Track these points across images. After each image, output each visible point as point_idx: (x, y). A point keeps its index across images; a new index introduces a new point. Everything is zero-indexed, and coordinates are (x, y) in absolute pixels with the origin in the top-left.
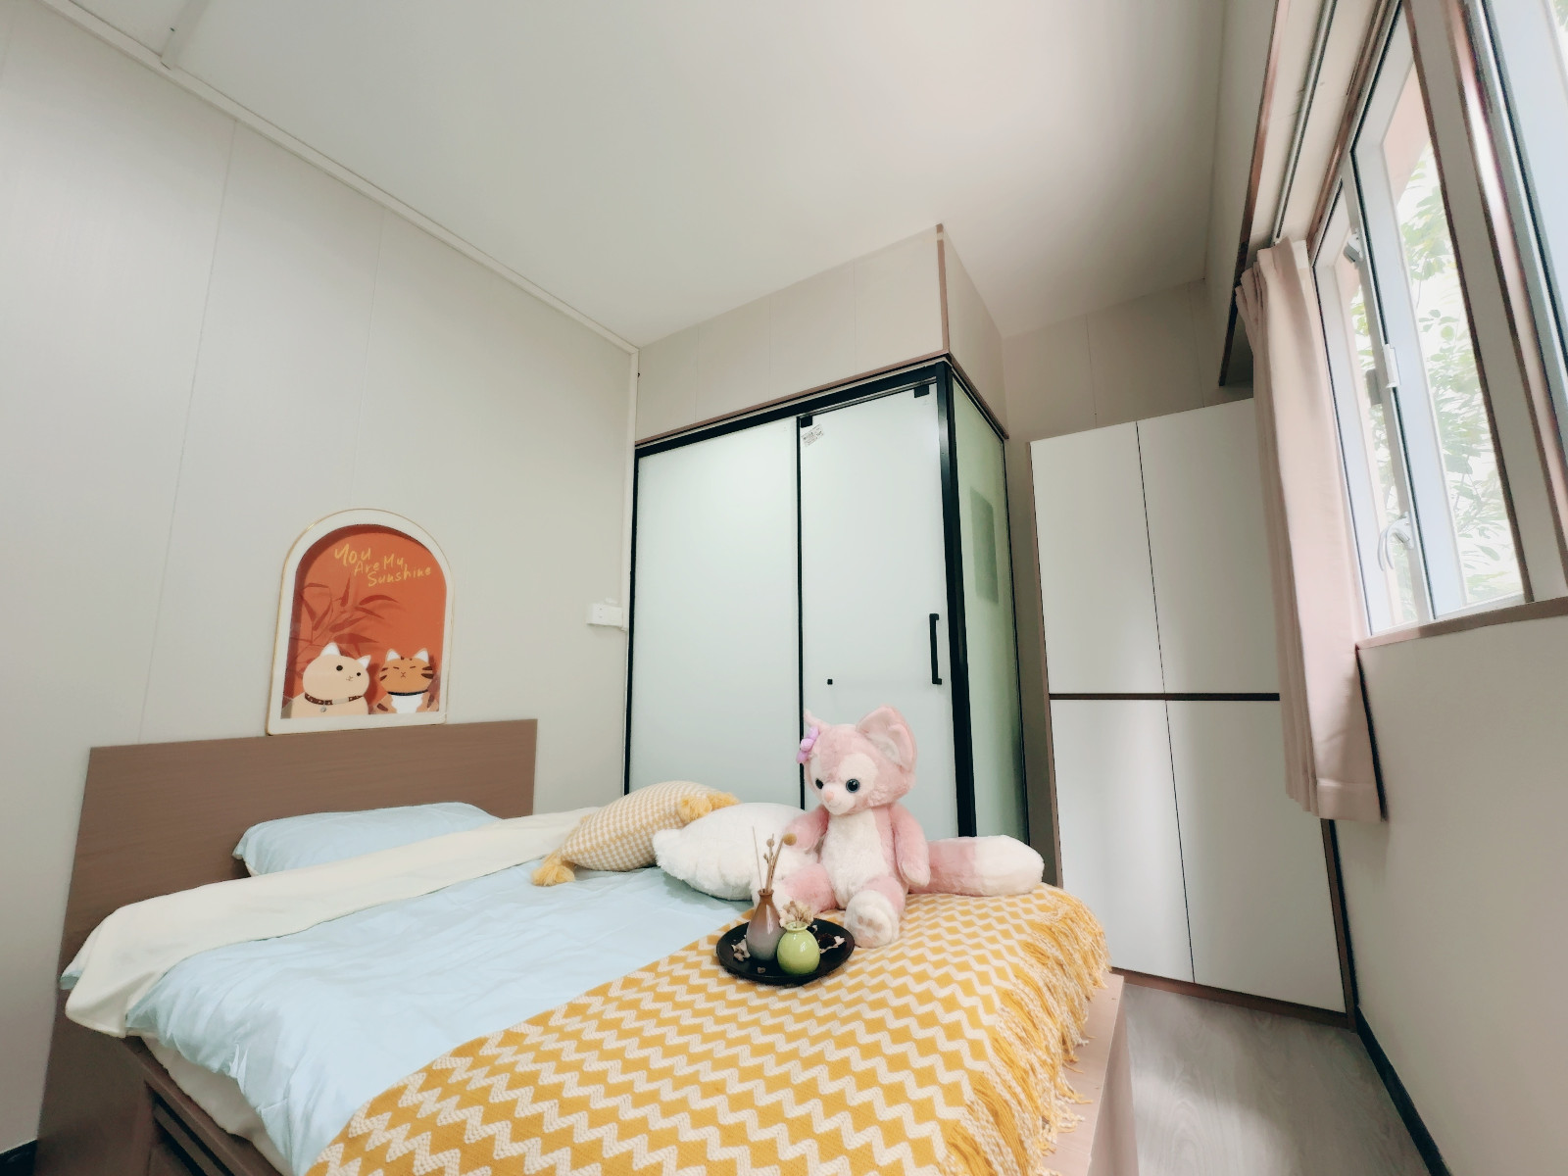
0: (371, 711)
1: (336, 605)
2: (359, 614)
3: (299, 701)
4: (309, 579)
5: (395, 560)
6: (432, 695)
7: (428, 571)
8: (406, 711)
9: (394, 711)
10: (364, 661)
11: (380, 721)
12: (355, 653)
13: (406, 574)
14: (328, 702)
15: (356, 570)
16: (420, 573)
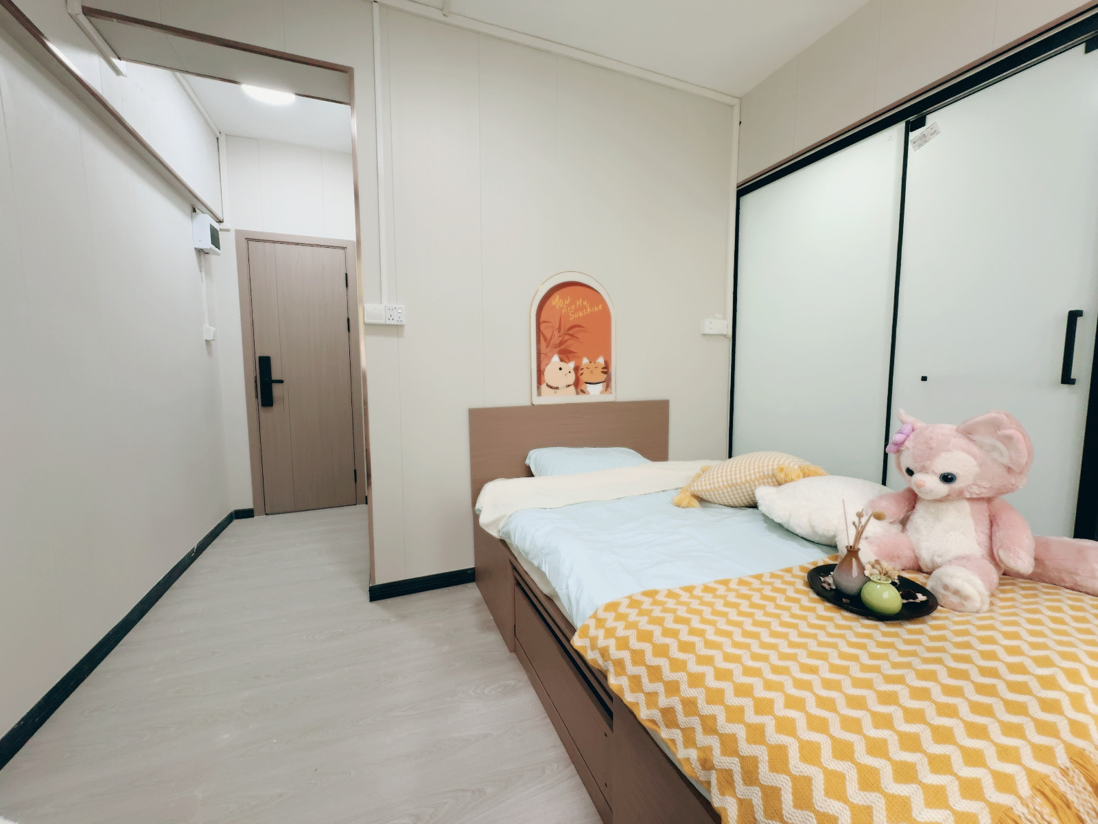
0: (577, 393)
1: (556, 334)
2: (567, 337)
3: (544, 387)
4: (542, 320)
5: (583, 302)
6: (607, 383)
7: (600, 306)
8: (595, 393)
9: (588, 393)
10: (572, 365)
11: (582, 399)
12: (567, 361)
13: (589, 310)
14: (557, 388)
15: (563, 311)
16: (596, 309)
